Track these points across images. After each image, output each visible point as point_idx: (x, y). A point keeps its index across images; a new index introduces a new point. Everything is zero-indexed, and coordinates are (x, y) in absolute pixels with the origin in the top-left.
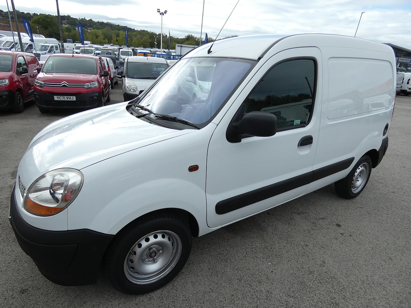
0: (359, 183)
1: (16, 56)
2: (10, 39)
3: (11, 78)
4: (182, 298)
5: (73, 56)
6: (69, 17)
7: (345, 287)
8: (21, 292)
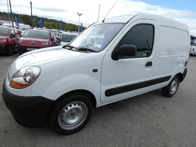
0: (174, 89)
1: (10, 30)
2: (8, 24)
3: (7, 39)
4: (87, 138)
5: (37, 31)
6: (36, 16)
7: (169, 136)
8: (4, 132)
